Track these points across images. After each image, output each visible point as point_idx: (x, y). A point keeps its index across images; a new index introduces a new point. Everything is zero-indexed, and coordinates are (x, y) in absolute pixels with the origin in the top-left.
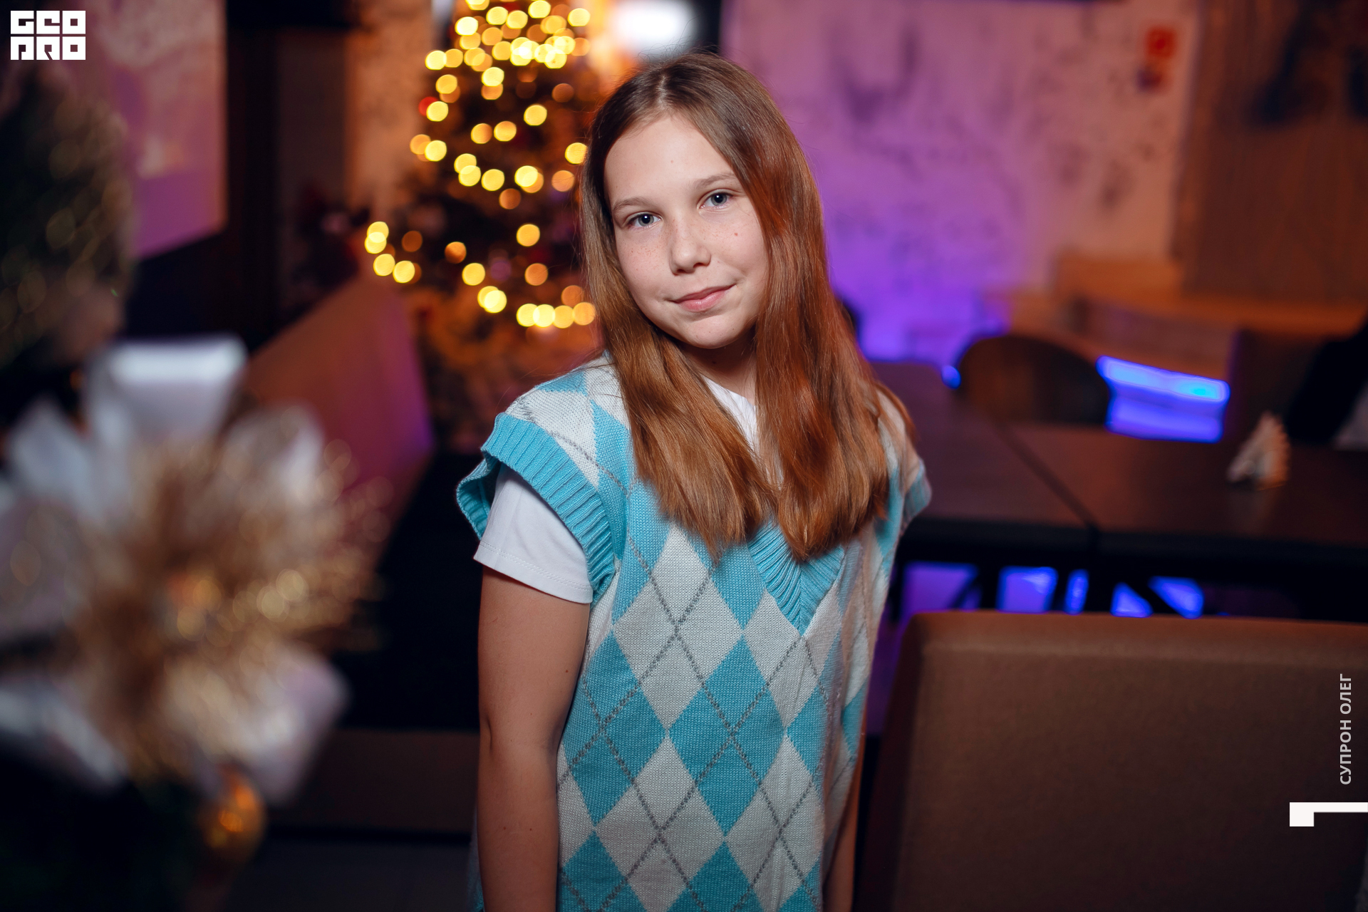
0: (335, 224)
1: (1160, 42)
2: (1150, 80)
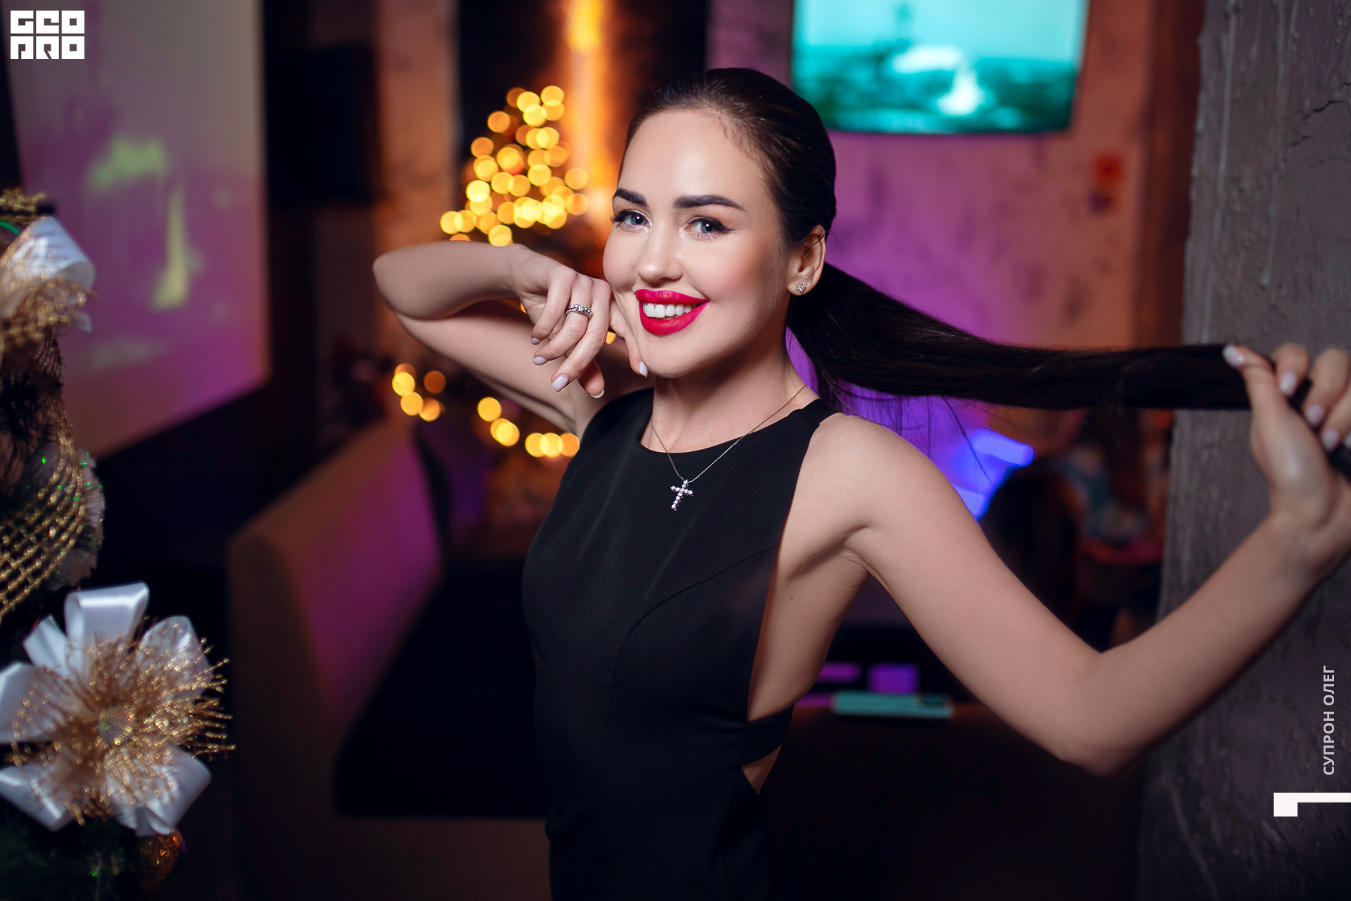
0: (363, 372)
1: (1109, 168)
2: (1102, 202)
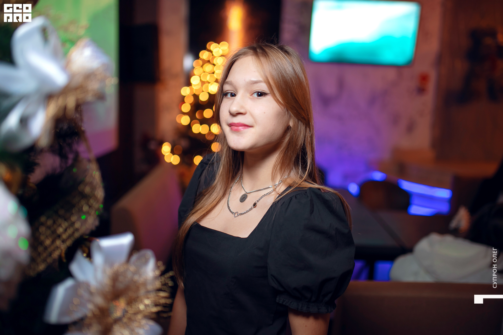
1: (424, 78)
2: (421, 90)
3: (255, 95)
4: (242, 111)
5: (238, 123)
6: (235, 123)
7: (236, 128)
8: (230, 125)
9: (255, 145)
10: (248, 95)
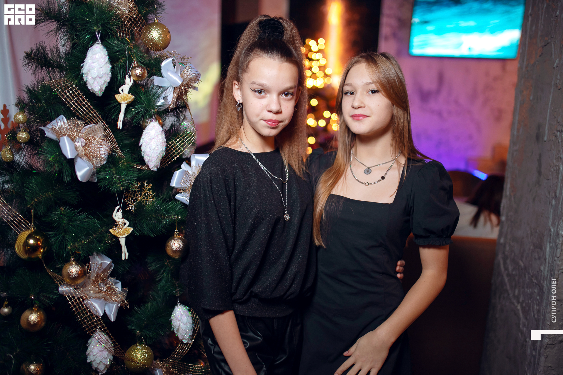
3: (370, 93)
4: (362, 106)
5: (359, 115)
6: (356, 115)
7: (357, 118)
8: (353, 116)
9: (372, 129)
10: (365, 93)
